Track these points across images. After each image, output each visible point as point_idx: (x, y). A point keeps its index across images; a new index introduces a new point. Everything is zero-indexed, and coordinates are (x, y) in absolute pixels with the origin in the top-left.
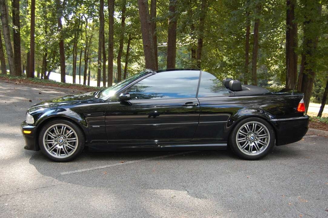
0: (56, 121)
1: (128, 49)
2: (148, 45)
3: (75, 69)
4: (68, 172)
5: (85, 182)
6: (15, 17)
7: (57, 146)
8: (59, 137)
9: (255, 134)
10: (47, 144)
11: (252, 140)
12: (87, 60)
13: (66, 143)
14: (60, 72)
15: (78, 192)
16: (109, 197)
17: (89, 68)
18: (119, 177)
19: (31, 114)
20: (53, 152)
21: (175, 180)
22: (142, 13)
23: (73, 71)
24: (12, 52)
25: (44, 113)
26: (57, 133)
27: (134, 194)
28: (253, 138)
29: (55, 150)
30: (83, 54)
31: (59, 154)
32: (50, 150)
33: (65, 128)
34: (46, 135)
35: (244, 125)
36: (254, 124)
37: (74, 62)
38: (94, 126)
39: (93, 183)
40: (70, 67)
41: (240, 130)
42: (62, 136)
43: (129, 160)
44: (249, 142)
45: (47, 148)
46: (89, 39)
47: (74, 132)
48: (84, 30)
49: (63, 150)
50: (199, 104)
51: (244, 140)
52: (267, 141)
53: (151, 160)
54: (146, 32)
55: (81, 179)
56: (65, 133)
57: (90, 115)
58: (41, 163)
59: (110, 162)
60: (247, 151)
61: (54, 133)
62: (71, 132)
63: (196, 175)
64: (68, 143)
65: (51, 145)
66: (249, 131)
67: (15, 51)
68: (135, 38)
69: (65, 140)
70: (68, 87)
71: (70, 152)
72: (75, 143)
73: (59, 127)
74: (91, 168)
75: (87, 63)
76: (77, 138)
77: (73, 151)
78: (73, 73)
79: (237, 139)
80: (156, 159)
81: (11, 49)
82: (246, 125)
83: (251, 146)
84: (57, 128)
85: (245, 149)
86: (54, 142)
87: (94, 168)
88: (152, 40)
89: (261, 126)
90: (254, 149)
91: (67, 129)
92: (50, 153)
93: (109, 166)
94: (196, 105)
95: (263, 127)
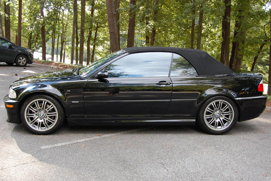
0: (36, 96)
1: (96, 35)
2: (113, 31)
3: (54, 50)
4: (48, 146)
5: (65, 157)
6: (6, 7)
7: (37, 120)
8: (40, 111)
9: (221, 111)
10: (28, 118)
11: (218, 117)
12: (63, 43)
13: (46, 117)
14: (42, 52)
15: (58, 170)
16: (90, 176)
17: (65, 49)
18: (98, 152)
19: (14, 89)
20: (34, 125)
21: (152, 156)
22: (109, 5)
23: (52, 51)
24: (3, 35)
25: (26, 88)
26: (38, 107)
27: (115, 172)
28: (218, 115)
29: (36, 124)
30: (60, 38)
31: (40, 128)
32: (31, 123)
33: (46, 102)
34: (28, 109)
35: (212, 103)
36: (220, 102)
37: (53, 44)
38: (73, 102)
39: (72, 159)
40: (50, 48)
41: (208, 107)
42: (43, 110)
43: (105, 133)
44: (215, 118)
45: (29, 121)
46: (65, 27)
47: (54, 106)
48: (61, 19)
49: (44, 123)
50: (171, 83)
51: (211, 116)
52: (231, 118)
53: (126, 133)
54: (111, 21)
55: (60, 154)
56: (46, 107)
57: (70, 91)
58: (22, 135)
59: (88, 135)
60: (213, 127)
61: (35, 107)
62: (51, 107)
63: (170, 151)
64: (49, 117)
65: (32, 119)
66: (215, 108)
67: (6, 34)
68: (101, 27)
69: (46, 114)
70: (48, 64)
71: (50, 126)
72: (55, 117)
73: (40, 102)
74: (70, 142)
75: (63, 45)
76: (57, 112)
77: (53, 124)
78: (52, 52)
79: (205, 115)
80: (130, 133)
81: (3, 32)
82: (213, 103)
83: (217, 122)
84: (38, 102)
85: (211, 125)
86: (35, 116)
87: (73, 142)
88: (116, 28)
89: (226, 103)
90: (219, 125)
91: (48, 103)
92: (31, 126)
93: (87, 139)
94: (169, 83)
95: (228, 105)
